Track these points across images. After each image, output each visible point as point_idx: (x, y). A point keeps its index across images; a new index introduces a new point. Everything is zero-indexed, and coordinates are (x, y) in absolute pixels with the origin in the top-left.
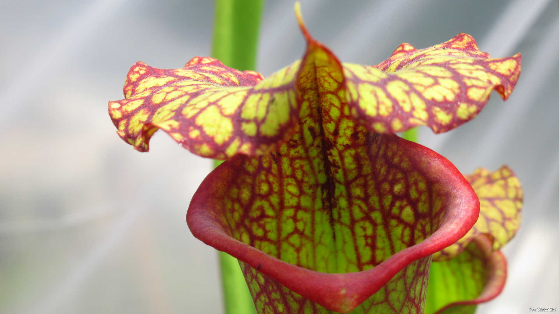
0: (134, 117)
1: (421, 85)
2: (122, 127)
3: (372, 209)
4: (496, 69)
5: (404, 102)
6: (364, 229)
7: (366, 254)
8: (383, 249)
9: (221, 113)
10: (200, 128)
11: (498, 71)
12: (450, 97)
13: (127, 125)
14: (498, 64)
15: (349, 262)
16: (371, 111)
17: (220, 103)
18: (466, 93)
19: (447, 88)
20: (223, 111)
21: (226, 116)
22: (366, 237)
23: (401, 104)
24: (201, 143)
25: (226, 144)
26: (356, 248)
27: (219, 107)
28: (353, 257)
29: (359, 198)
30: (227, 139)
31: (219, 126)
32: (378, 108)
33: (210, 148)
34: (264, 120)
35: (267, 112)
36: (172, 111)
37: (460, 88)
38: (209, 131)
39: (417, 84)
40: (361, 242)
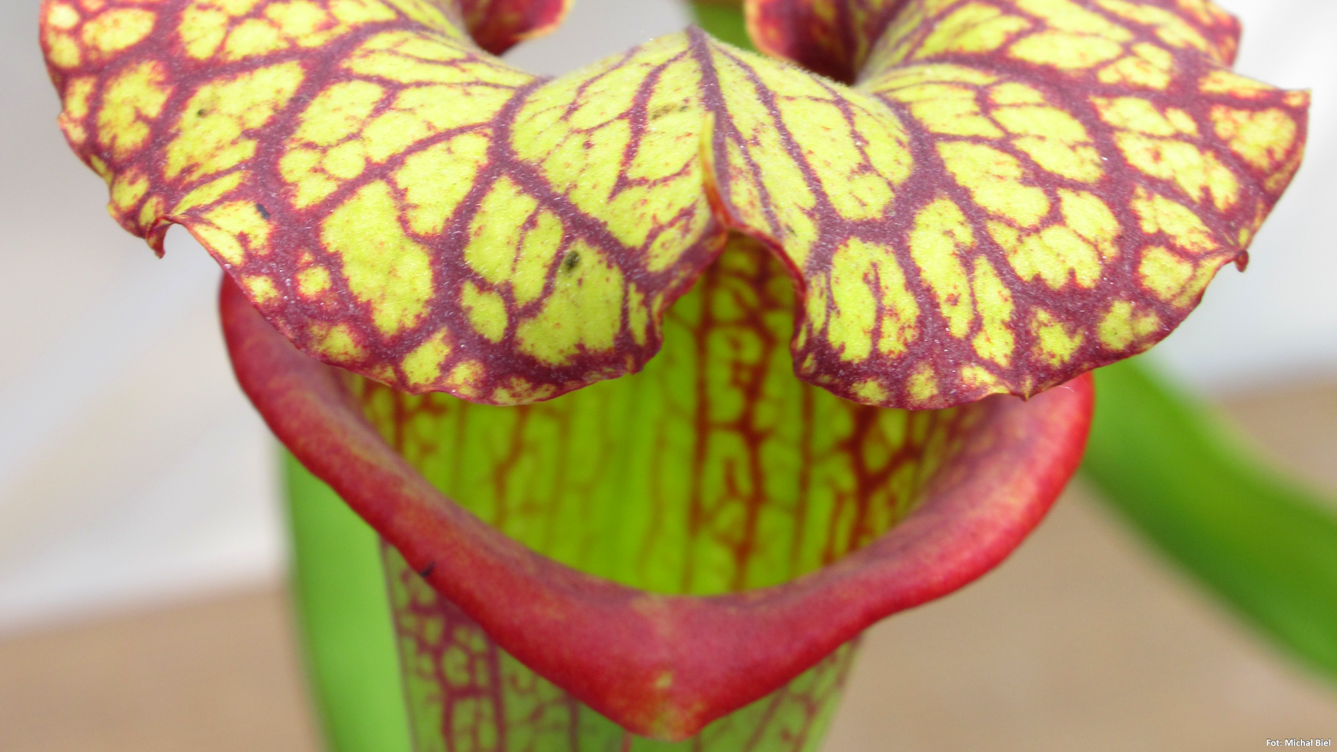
0: (119, 84)
1: (1010, 223)
2: (77, 106)
3: (770, 304)
4: (1233, 137)
5: (954, 300)
6: (736, 345)
7: (728, 404)
8: (780, 403)
9: (404, 222)
10: (332, 262)
11: (1236, 147)
12: (1088, 275)
13: (95, 102)
14: (1241, 116)
15: (672, 408)
16: (856, 348)
17: (402, 177)
18: (1136, 263)
19: (1084, 239)
20: (411, 214)
21: (416, 238)
22: (737, 366)
23: (946, 310)
24: (331, 319)
25: (407, 340)
26: (702, 386)
27: (399, 194)
28: (686, 398)
29: (740, 274)
30: (410, 323)
31: (392, 272)
32: (876, 334)
33: (357, 344)
34: (533, 309)
35: (548, 290)
36: (248, 134)
37: (1119, 240)
38: (362, 281)
39: (999, 218)
40: (719, 375)
